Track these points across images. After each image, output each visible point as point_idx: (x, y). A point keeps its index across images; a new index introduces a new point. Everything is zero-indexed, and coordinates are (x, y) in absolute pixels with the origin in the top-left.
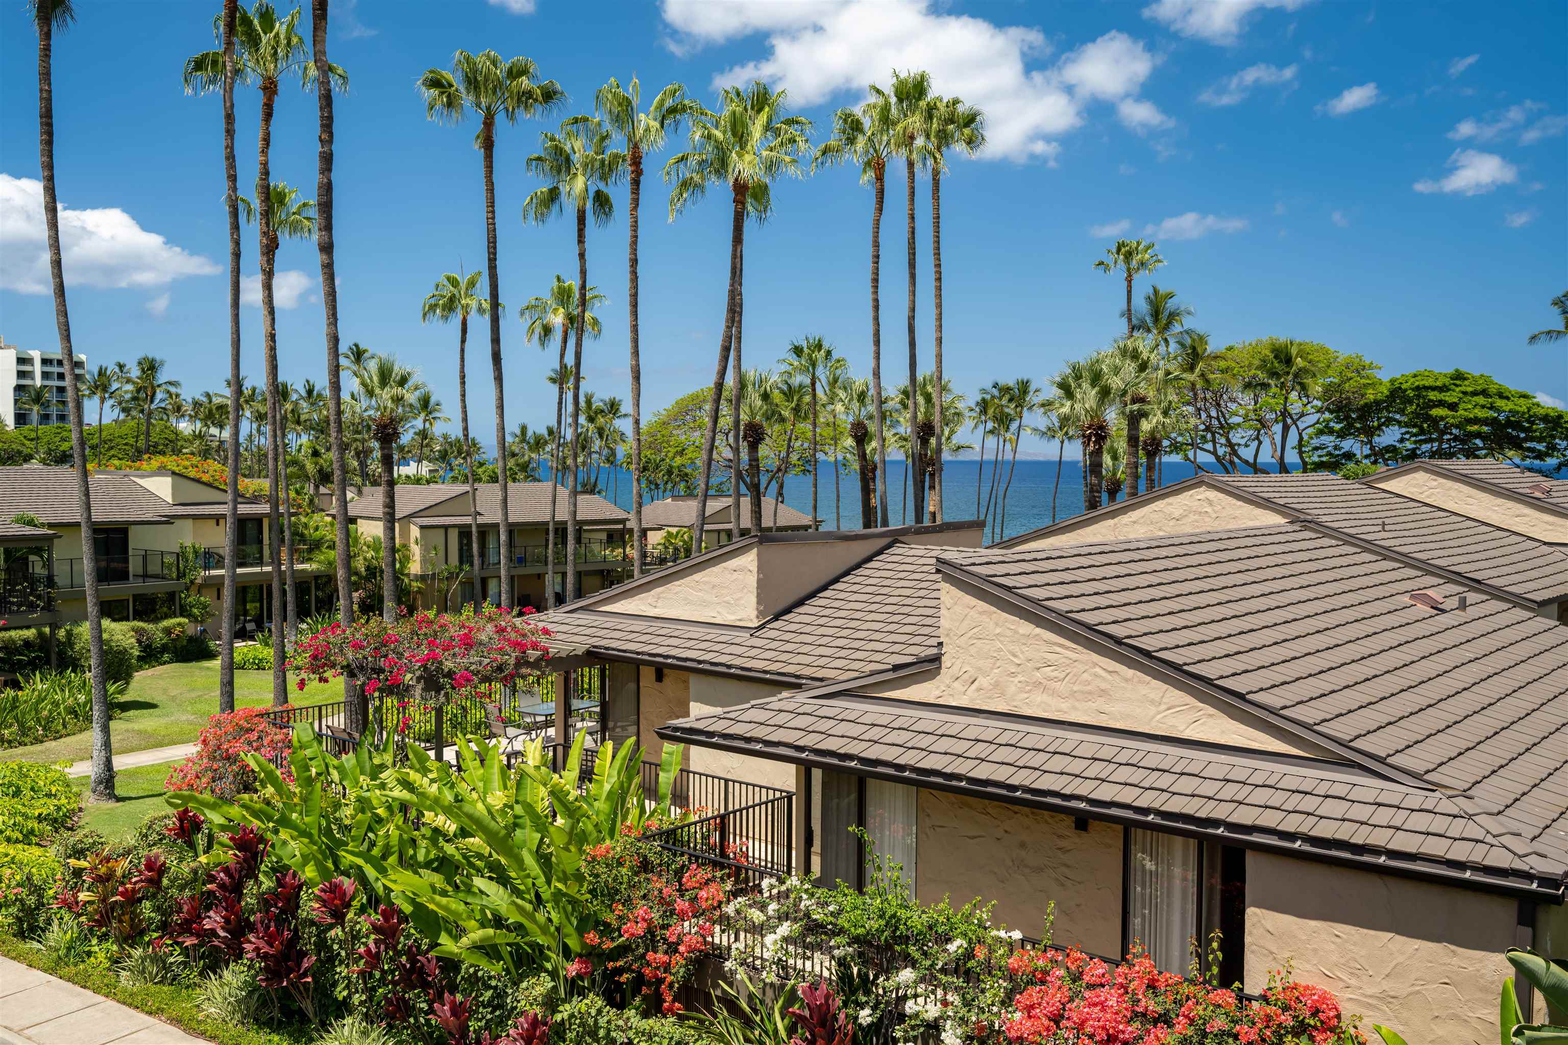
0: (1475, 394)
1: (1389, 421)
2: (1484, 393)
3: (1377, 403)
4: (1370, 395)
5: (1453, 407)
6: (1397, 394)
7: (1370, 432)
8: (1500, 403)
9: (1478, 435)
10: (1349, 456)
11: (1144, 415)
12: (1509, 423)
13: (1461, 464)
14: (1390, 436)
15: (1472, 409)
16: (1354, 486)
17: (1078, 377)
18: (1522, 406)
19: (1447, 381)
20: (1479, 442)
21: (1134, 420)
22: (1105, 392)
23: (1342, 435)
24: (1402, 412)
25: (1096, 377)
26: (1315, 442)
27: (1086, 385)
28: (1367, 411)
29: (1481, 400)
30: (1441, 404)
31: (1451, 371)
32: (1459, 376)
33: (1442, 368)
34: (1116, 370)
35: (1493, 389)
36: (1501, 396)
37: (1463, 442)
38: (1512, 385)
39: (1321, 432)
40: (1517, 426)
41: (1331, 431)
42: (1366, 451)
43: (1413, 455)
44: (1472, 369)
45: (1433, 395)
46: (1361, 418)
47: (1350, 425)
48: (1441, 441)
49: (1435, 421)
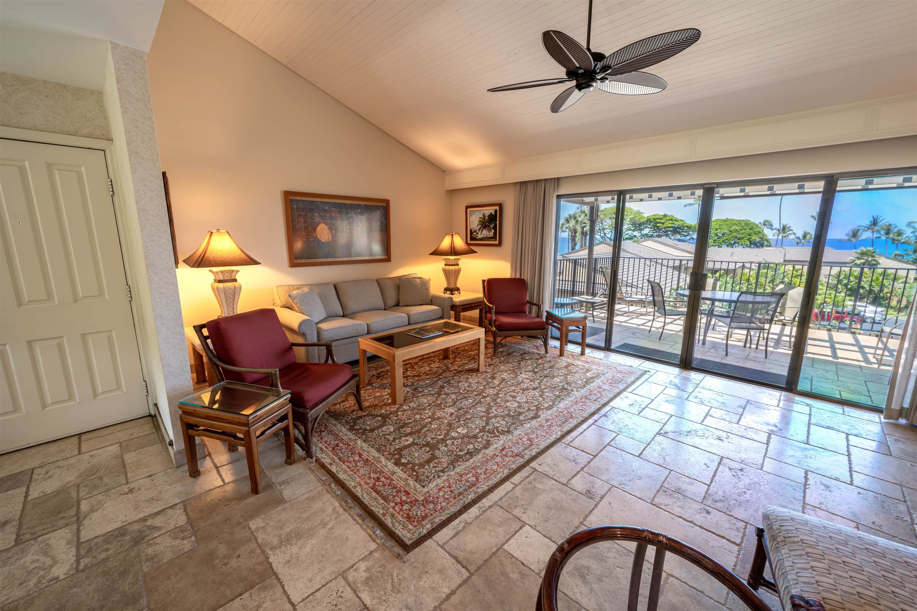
0: (669, 220)
1: (646, 227)
2: (672, 220)
3: (643, 222)
4: (642, 221)
5: (663, 223)
6: (649, 221)
7: (641, 230)
8: (675, 222)
9: (669, 231)
10: (635, 236)
11: (585, 227)
12: (678, 228)
13: (664, 239)
14: (646, 231)
15: (668, 224)
16: (635, 244)
17: (571, 218)
18: (681, 223)
19: (662, 217)
20: (669, 233)
21: (583, 228)
22: (577, 221)
23: (634, 231)
24: (650, 225)
25: (575, 218)
26: (627, 233)
27: (572, 220)
28: (640, 225)
29: (671, 222)
30: (660, 223)
31: (663, 214)
32: (665, 216)
33: (662, 213)
34: (580, 216)
35: (674, 219)
36: (676, 221)
37: (665, 232)
38: (679, 218)
39: (628, 230)
40: (679, 228)
41: (630, 230)
42: (640, 235)
43: (652, 236)
44: (669, 214)
45: (658, 221)
46: (639, 226)
47: (636, 228)
48: (659, 232)
49: (658, 227)
